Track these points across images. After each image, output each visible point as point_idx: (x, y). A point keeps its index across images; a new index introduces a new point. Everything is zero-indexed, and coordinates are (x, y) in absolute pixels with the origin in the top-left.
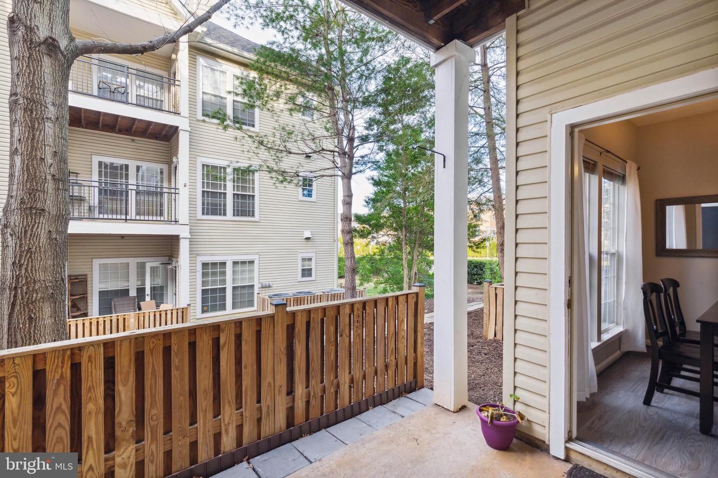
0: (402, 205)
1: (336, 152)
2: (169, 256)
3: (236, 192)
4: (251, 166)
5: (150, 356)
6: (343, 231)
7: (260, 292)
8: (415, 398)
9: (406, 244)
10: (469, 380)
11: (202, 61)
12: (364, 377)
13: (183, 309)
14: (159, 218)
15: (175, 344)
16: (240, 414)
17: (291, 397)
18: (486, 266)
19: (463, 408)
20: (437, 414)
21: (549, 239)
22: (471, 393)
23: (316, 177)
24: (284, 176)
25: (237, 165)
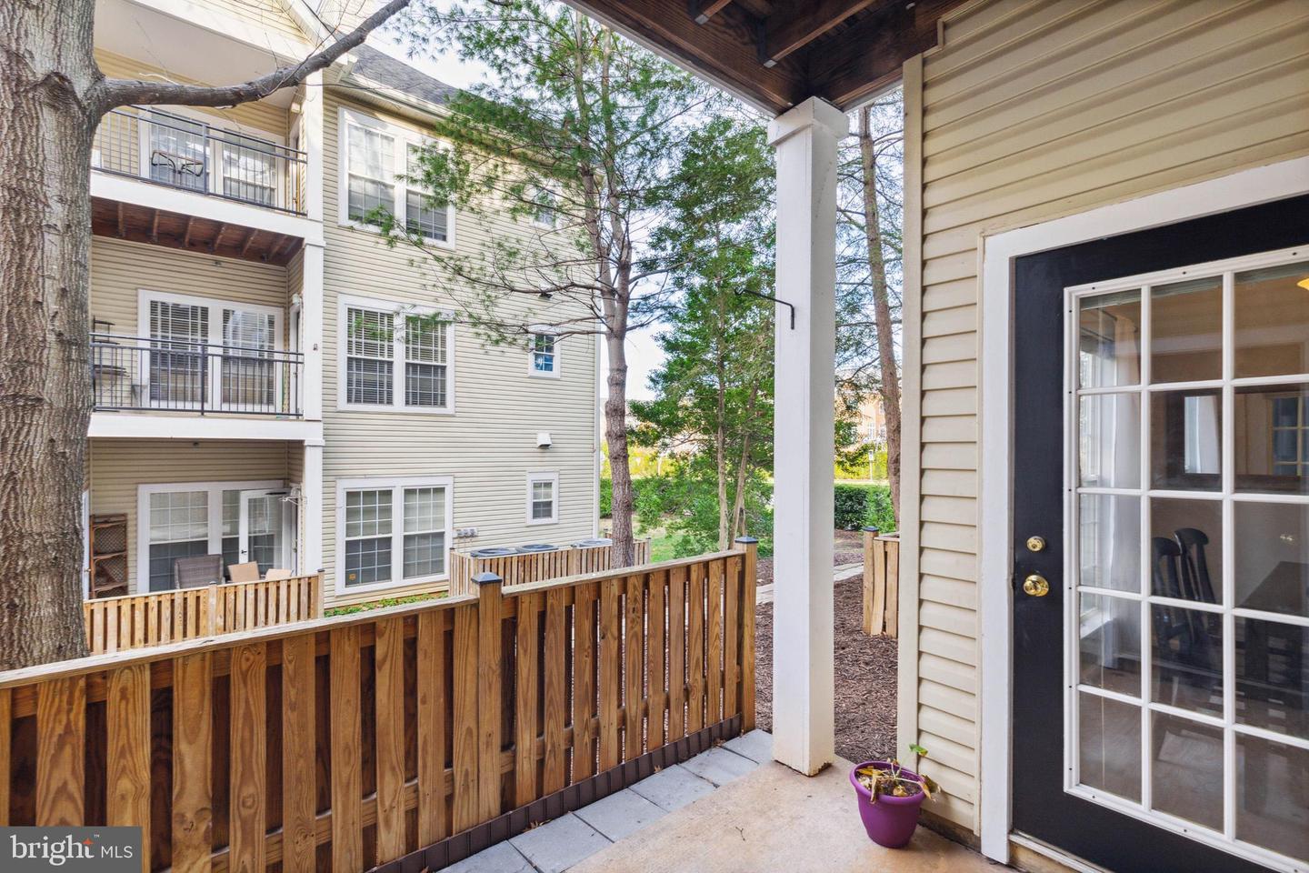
0: (717, 386)
1: (597, 289)
2: (284, 479)
3: (411, 361)
4: (440, 313)
5: (242, 685)
6: (609, 434)
7: (455, 546)
8: (738, 750)
9: (724, 457)
10: (836, 714)
11: (348, 117)
12: (646, 713)
13: (310, 578)
14: (265, 409)
15: (290, 662)
16: (412, 789)
17: (509, 753)
18: (869, 497)
19: (827, 768)
20: (780, 780)
21: (981, 463)
22: (841, 738)
23: (559, 335)
24: (499, 333)
25: (413, 312)
